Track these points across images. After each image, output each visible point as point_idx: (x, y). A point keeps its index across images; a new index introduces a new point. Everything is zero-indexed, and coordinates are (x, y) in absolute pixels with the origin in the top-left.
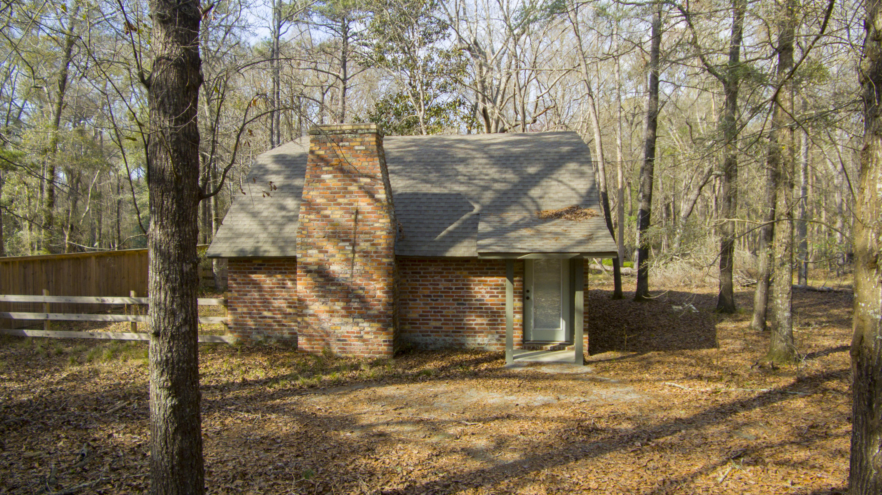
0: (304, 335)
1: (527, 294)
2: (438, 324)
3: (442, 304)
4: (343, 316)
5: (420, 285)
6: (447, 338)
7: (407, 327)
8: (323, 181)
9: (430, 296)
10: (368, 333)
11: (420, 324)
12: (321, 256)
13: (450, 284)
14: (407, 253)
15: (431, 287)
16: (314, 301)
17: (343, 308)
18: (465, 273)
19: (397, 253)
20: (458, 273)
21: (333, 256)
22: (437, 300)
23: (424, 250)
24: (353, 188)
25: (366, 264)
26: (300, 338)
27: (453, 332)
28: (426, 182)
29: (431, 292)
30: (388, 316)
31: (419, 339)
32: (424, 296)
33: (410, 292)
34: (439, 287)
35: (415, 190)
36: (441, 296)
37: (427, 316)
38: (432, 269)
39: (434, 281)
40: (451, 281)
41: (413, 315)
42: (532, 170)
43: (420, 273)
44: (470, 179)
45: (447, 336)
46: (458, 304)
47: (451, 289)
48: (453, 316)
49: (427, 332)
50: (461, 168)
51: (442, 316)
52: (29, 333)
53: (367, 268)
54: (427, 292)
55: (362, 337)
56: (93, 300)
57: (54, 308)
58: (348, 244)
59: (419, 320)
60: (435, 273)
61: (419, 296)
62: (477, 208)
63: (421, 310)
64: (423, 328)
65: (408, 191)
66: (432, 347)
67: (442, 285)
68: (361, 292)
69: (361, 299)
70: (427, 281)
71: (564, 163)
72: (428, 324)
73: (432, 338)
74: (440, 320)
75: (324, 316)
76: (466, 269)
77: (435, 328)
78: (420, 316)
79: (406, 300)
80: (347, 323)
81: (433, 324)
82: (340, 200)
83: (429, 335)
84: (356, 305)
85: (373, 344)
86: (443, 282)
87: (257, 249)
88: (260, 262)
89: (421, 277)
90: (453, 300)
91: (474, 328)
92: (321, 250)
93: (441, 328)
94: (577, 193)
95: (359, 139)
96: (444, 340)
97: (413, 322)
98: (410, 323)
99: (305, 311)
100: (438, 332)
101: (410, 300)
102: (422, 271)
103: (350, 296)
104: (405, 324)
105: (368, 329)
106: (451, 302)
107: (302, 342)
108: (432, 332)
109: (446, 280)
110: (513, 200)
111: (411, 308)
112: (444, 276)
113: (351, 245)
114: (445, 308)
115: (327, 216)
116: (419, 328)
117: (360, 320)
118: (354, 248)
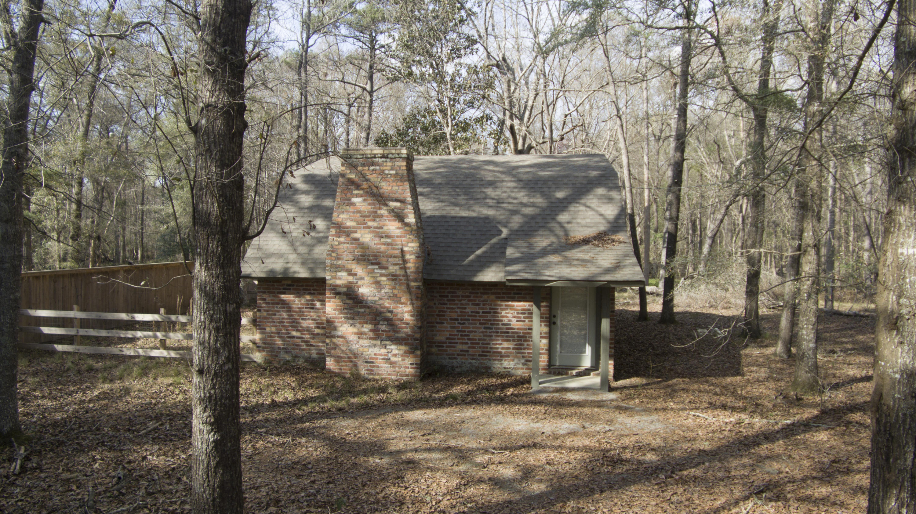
0: (331, 356)
1: (553, 320)
2: (465, 347)
3: (468, 328)
4: (371, 338)
5: (448, 308)
6: (473, 361)
7: (434, 350)
8: (353, 204)
9: (457, 320)
10: (395, 355)
11: (447, 347)
12: (350, 278)
13: (476, 308)
14: (435, 277)
15: (458, 310)
16: (342, 323)
17: (371, 331)
18: (493, 297)
19: (426, 277)
20: (485, 297)
21: (362, 279)
22: (464, 324)
23: (452, 274)
24: (384, 211)
25: (394, 288)
26: (328, 359)
27: (479, 356)
28: (456, 204)
29: (458, 316)
30: (416, 339)
31: (446, 361)
32: (451, 319)
33: (438, 315)
34: (467, 310)
35: (444, 213)
36: (468, 320)
37: (453, 339)
38: (459, 293)
39: (461, 304)
40: (478, 305)
41: (440, 338)
42: (560, 195)
43: (447, 296)
44: (498, 203)
45: (473, 359)
46: (485, 328)
47: (478, 313)
48: (479, 340)
49: (453, 355)
50: (489, 191)
51: (469, 339)
52: (59, 347)
53: (396, 292)
54: (454, 316)
55: (389, 359)
56: (124, 316)
57: (84, 324)
58: (377, 267)
59: (445, 343)
60: (463, 296)
61: (446, 320)
62: (505, 232)
63: (448, 333)
64: (450, 351)
65: (437, 213)
66: (458, 370)
67: (470, 309)
68: (389, 314)
69: (390, 322)
70: (455, 304)
71: (592, 188)
72: (454, 347)
73: (458, 361)
74: (467, 343)
75: (352, 338)
76: (493, 294)
77: (461, 351)
78: (447, 339)
79: (433, 323)
80: (375, 345)
81: (460, 347)
82: (370, 224)
83: (456, 358)
84: (384, 328)
85: (400, 367)
86: (471, 306)
87: (286, 270)
88: (289, 282)
89: (448, 300)
90: (480, 324)
91: (501, 352)
92: (350, 273)
93: (468, 351)
94: (605, 218)
95: (389, 164)
96: (471, 363)
97: (440, 345)
98: (437, 346)
99: (333, 333)
100: (464, 355)
101: (437, 323)
102: (450, 295)
103: (378, 318)
104: (432, 347)
105: (395, 352)
106: (478, 325)
107: (330, 363)
108: (458, 355)
109: (473, 304)
110: (541, 225)
111: (438, 331)
112: (471, 301)
113: (381, 268)
114: (472, 332)
115: (356, 239)
116: (446, 351)
117: (388, 342)
118: (383, 271)
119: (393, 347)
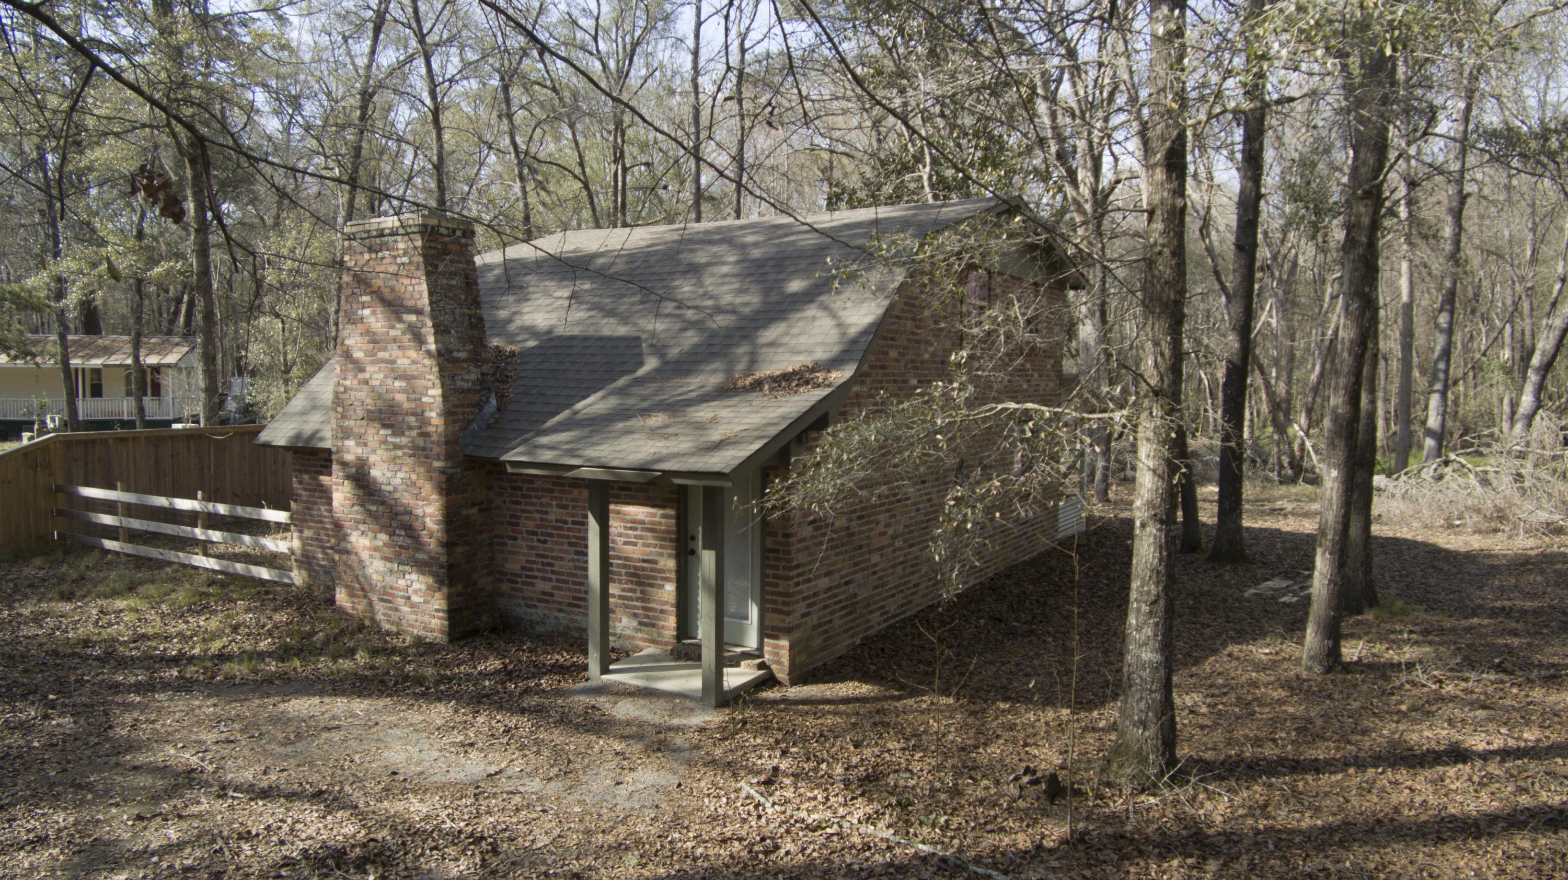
0: (342, 585)
1: (691, 545)
2: (548, 587)
3: (552, 550)
4: (386, 559)
5: (523, 511)
6: (561, 615)
7: (505, 587)
8: (361, 320)
9: (535, 533)
10: (416, 592)
11: (524, 583)
12: (359, 451)
13: (561, 514)
15: (537, 516)
16: (354, 528)
17: (385, 545)
19: (470, 451)
20: (575, 493)
21: (374, 451)
22: (545, 542)
24: (398, 332)
25: (413, 470)
26: (338, 590)
27: (570, 605)
28: (613, 313)
29: (538, 526)
30: (441, 566)
31: (522, 611)
32: (528, 532)
33: (509, 523)
34: (549, 517)
36: (551, 535)
37: (531, 570)
39: (541, 505)
40: (565, 507)
41: (513, 566)
43: (521, 489)
44: (679, 308)
45: (560, 611)
46: (577, 553)
47: (566, 522)
48: (569, 575)
49: (531, 599)
50: (685, 288)
51: (553, 572)
52: (109, 544)
53: (414, 477)
54: (531, 525)
55: (409, 598)
56: (162, 501)
57: (130, 510)
58: (389, 432)
59: (520, 576)
60: (543, 490)
61: (521, 532)
62: (651, 364)
63: (523, 558)
64: (527, 591)
66: (539, 629)
67: (554, 514)
68: (407, 518)
69: (409, 531)
70: (532, 504)
72: (533, 585)
73: (540, 611)
74: (550, 580)
75: (365, 555)
77: (544, 593)
78: (523, 568)
79: (502, 537)
80: (391, 571)
81: (541, 586)
82: (381, 355)
83: (535, 606)
84: (402, 541)
85: (423, 614)
86: (555, 509)
87: (314, 435)
88: (326, 456)
89: (523, 496)
90: (570, 544)
92: (360, 442)
93: (552, 595)
94: (845, 333)
95: (401, 245)
96: (557, 618)
97: (512, 579)
98: (509, 581)
99: (343, 545)
100: (547, 602)
101: (510, 538)
102: (525, 486)
103: (394, 523)
104: (501, 581)
105: (416, 586)
106: (566, 547)
107: (341, 597)
108: (539, 600)
109: (558, 506)
110: (715, 349)
111: (510, 552)
112: (556, 498)
113: (394, 434)
114: (557, 558)
115: (366, 382)
116: (521, 590)
117: (407, 568)
118: (397, 440)
119: (414, 576)
